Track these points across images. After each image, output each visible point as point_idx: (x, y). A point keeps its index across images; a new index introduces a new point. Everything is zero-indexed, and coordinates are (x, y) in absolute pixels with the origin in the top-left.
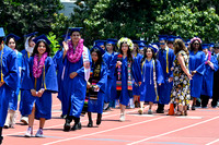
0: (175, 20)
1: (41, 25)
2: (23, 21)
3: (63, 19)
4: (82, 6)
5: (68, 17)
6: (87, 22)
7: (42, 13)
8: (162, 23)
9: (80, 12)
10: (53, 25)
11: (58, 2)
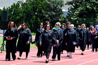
1: (55, 19)
2: (49, 18)
3: (63, 17)
4: (70, 13)
5: (65, 17)
6: (72, 18)
7: (56, 15)
9: (70, 15)
10: (60, 20)
11: (62, 11)
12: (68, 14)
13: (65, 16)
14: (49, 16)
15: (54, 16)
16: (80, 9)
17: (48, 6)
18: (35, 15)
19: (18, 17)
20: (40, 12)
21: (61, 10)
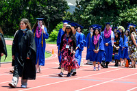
2: (47, 15)
3: (69, 15)
4: (79, 8)
6: (82, 16)
8: (122, 17)
10: (64, 18)
11: (66, 5)
12: (76, 10)
13: (71, 12)
14: (48, 13)
15: (55, 12)
16: (94, 2)
18: (27, 10)
20: (34, 6)
21: (65, 3)
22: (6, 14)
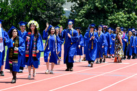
0: (117, 19)
1: (55, 21)
3: (65, 18)
4: (74, 12)
6: (76, 19)
7: (55, 15)
9: (73, 15)
10: (60, 21)
11: (63, 10)
12: (71, 14)
13: (67, 16)
14: (47, 17)
15: (53, 17)
16: (86, 7)
17: (45, 4)
18: (29, 15)
19: (6, 18)
20: (35, 11)
21: (61, 8)
22: (11, 19)
